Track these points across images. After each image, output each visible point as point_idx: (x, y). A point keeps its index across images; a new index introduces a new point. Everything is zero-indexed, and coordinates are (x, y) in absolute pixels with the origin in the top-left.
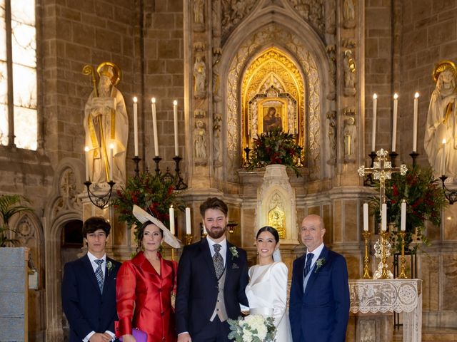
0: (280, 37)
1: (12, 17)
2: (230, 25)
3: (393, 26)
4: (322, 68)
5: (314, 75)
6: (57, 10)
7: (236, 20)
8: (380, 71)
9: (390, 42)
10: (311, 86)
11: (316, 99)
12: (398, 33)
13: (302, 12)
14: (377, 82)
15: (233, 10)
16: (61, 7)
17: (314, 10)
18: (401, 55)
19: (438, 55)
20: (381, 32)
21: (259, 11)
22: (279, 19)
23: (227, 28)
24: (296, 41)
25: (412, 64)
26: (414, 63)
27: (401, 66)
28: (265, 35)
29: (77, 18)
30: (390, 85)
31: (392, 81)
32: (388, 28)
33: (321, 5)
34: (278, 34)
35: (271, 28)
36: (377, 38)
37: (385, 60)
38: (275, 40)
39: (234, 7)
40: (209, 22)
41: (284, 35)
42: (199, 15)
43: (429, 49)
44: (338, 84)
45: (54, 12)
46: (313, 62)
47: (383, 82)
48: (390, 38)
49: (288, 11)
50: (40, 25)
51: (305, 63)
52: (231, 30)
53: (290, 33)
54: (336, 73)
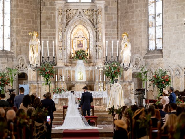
0: (82, 23)
1: (5, 13)
2: (68, 20)
3: (118, 12)
4: (93, 32)
5: (91, 33)
6: (17, 10)
7: (70, 19)
8: (114, 25)
9: (117, 16)
10: (91, 36)
11: (92, 40)
12: (119, 14)
13: (88, 18)
14: (113, 29)
15: (69, 17)
16: (18, 8)
17: (91, 17)
18: (120, 21)
19: (130, 23)
20: (114, 14)
21: (76, 17)
22: (81, 19)
23: (67, 21)
24: (86, 24)
25: (123, 24)
26: (124, 24)
27: (121, 24)
28: (78, 22)
29: (22, 11)
30: (117, 29)
31: (118, 29)
32: (116, 12)
33: (93, 16)
34: (82, 22)
35: (80, 21)
36: (113, 15)
37: (116, 22)
38: (80, 24)
39: (69, 16)
40: (63, 22)
41: (83, 23)
42: (60, 20)
43: (128, 21)
44: (97, 38)
45: (16, 10)
46: (91, 31)
47: (115, 29)
48: (117, 15)
49: (84, 17)
50: (11, 14)
51: (89, 30)
52: (69, 22)
53: (85, 22)
54: (96, 35)
